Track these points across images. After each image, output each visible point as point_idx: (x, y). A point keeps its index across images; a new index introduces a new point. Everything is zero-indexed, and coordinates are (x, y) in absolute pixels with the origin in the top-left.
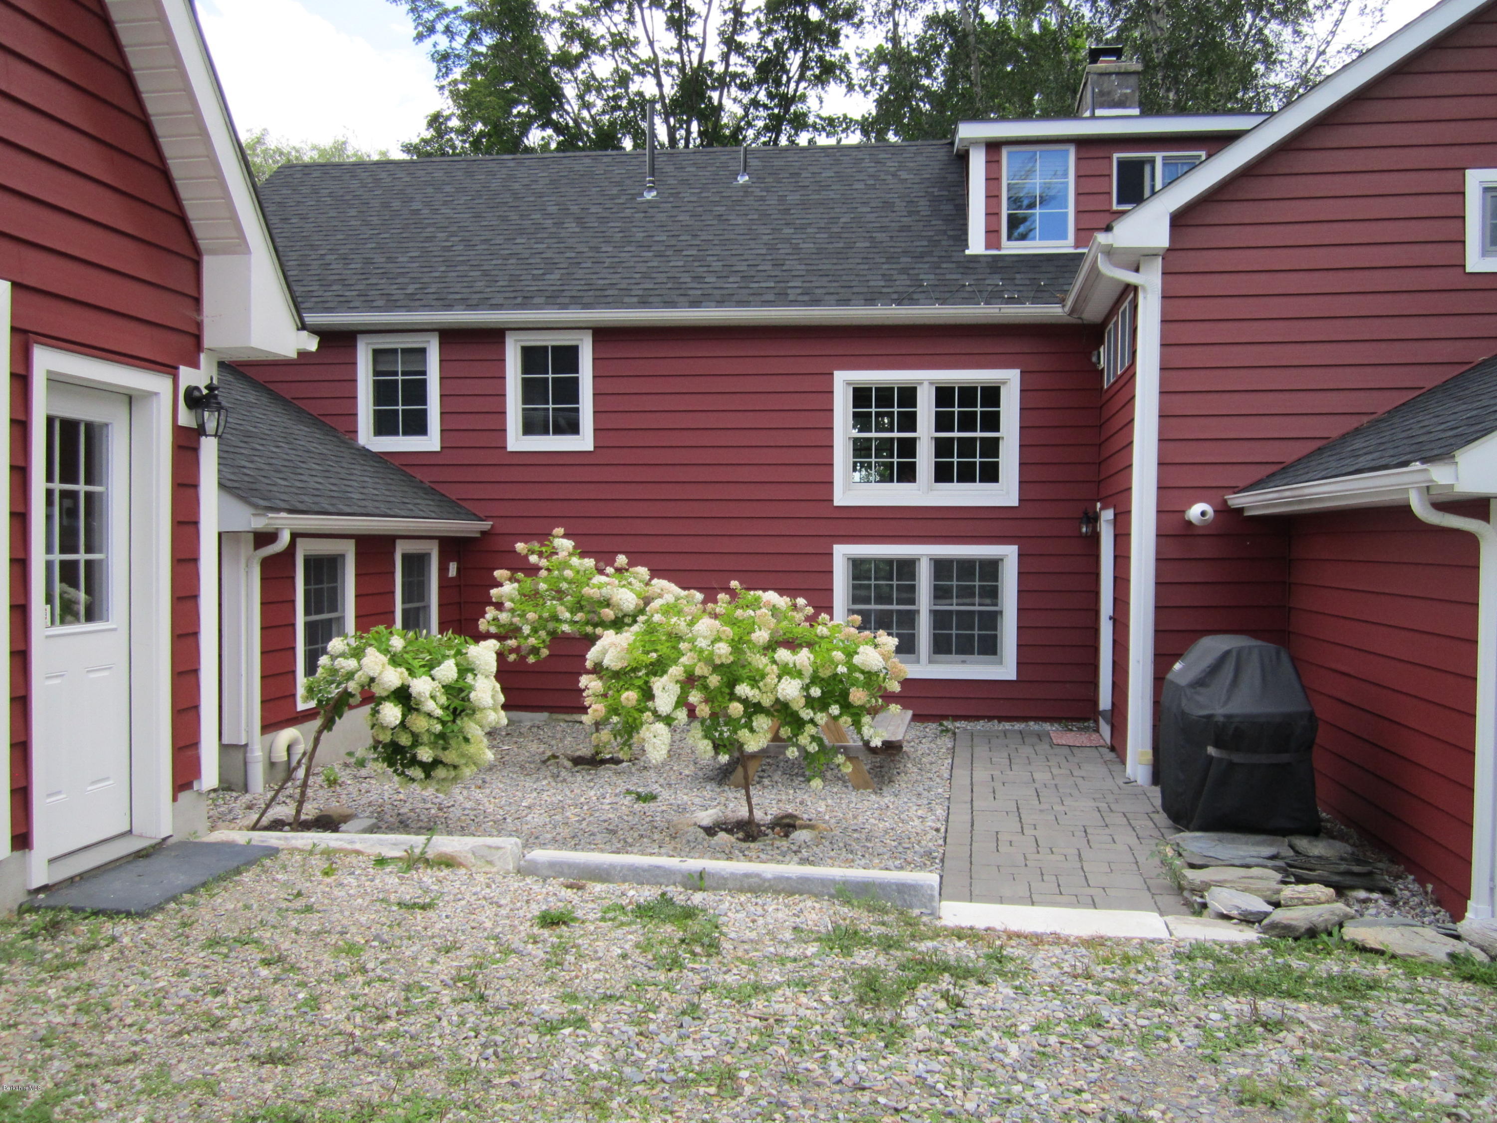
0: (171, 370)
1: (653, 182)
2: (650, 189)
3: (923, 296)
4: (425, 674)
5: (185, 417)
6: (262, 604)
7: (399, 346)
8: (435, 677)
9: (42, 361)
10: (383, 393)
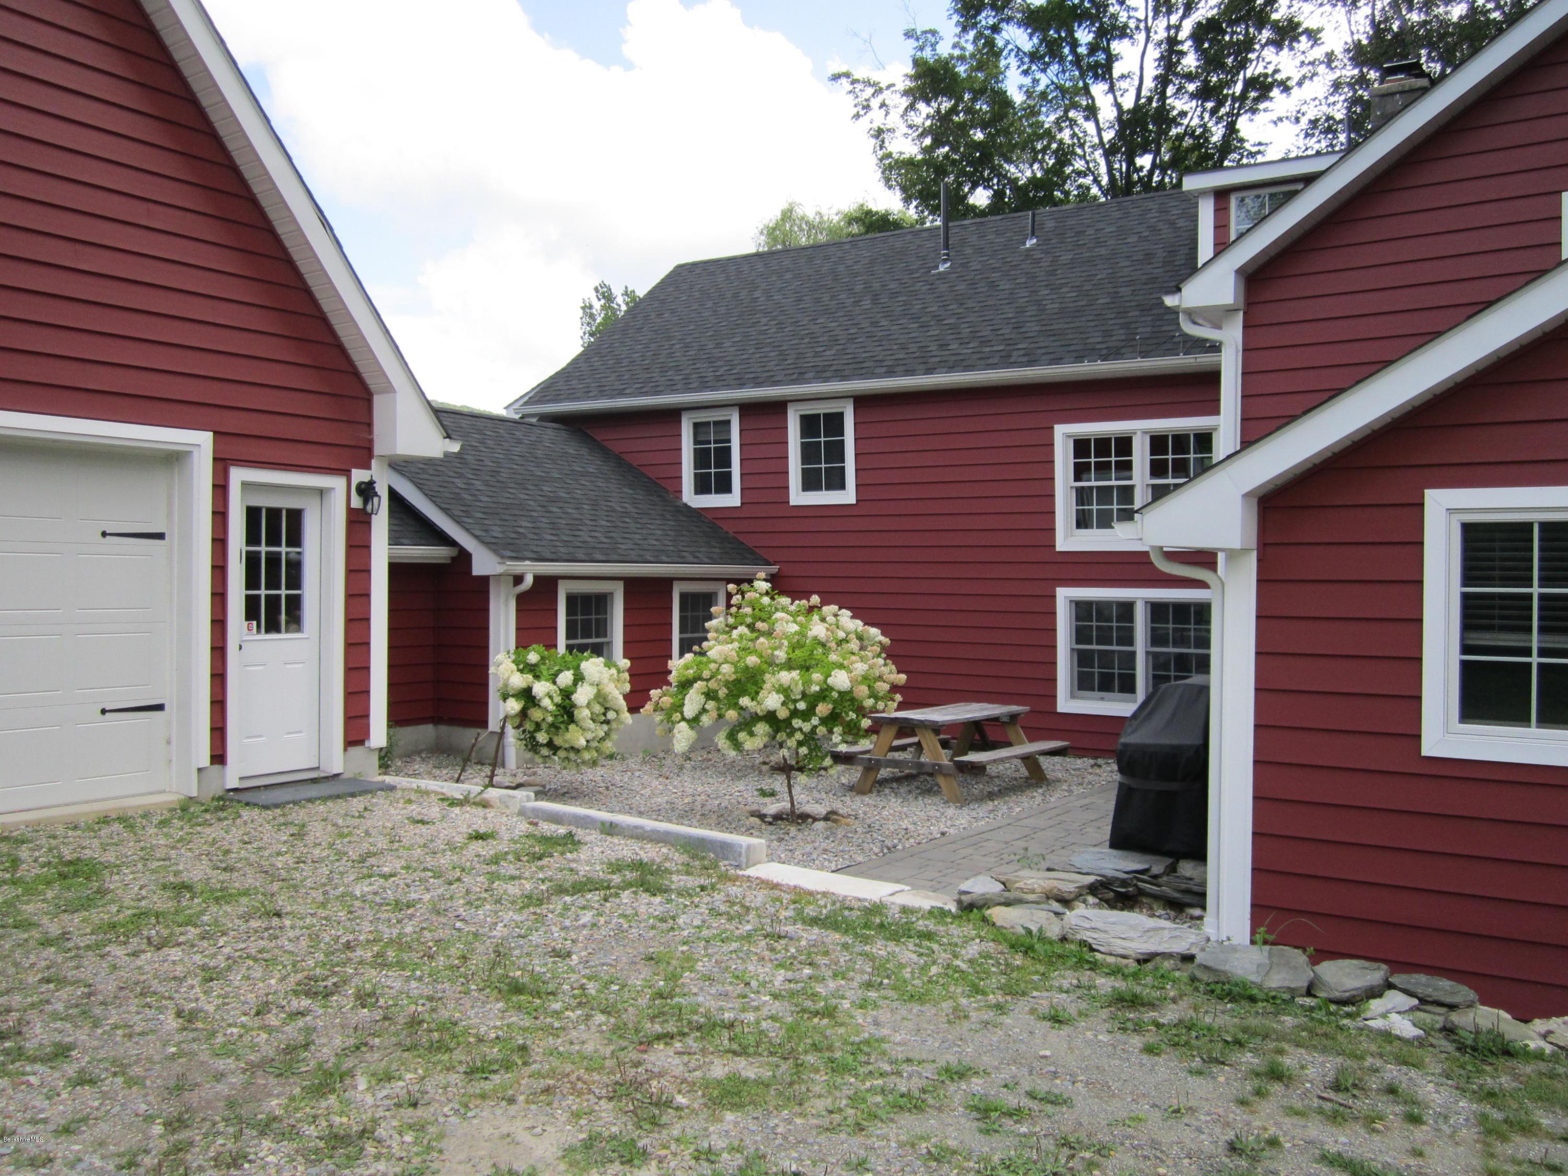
0: (347, 473)
1: (947, 255)
2: (945, 261)
3: (1130, 349)
4: (547, 680)
5: (356, 502)
6: (518, 629)
7: (711, 419)
8: (554, 683)
9: (238, 476)
10: (701, 458)
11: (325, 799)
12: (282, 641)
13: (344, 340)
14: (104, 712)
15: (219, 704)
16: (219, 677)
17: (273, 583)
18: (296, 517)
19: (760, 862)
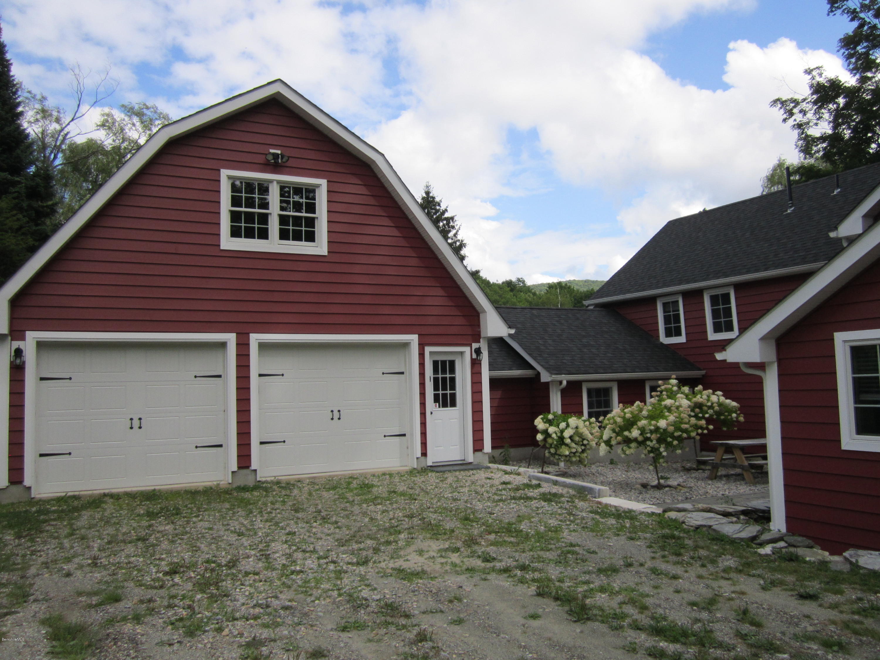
0: (470, 345)
1: (791, 203)
2: (791, 207)
4: (555, 426)
5: (474, 356)
6: (562, 405)
7: (670, 301)
8: (558, 427)
9: (428, 350)
10: (667, 320)
11: (460, 470)
12: (449, 410)
13: (467, 294)
14: (385, 436)
15: (424, 434)
16: (423, 424)
17: (445, 388)
18: (452, 363)
19: (606, 496)
